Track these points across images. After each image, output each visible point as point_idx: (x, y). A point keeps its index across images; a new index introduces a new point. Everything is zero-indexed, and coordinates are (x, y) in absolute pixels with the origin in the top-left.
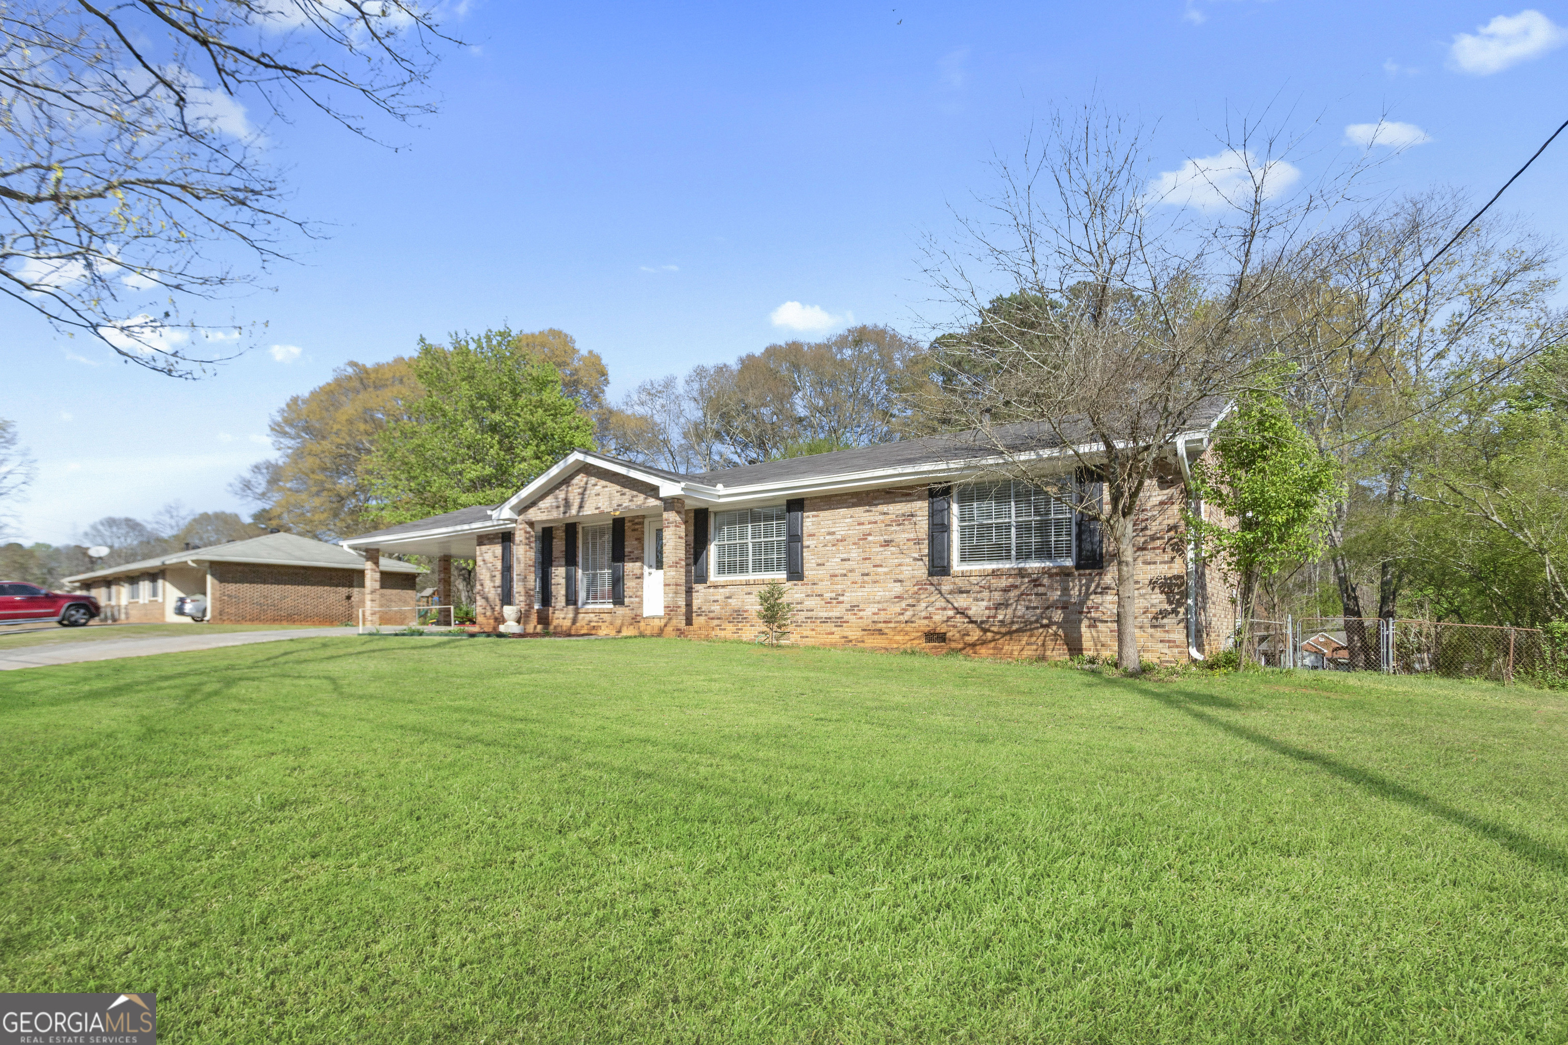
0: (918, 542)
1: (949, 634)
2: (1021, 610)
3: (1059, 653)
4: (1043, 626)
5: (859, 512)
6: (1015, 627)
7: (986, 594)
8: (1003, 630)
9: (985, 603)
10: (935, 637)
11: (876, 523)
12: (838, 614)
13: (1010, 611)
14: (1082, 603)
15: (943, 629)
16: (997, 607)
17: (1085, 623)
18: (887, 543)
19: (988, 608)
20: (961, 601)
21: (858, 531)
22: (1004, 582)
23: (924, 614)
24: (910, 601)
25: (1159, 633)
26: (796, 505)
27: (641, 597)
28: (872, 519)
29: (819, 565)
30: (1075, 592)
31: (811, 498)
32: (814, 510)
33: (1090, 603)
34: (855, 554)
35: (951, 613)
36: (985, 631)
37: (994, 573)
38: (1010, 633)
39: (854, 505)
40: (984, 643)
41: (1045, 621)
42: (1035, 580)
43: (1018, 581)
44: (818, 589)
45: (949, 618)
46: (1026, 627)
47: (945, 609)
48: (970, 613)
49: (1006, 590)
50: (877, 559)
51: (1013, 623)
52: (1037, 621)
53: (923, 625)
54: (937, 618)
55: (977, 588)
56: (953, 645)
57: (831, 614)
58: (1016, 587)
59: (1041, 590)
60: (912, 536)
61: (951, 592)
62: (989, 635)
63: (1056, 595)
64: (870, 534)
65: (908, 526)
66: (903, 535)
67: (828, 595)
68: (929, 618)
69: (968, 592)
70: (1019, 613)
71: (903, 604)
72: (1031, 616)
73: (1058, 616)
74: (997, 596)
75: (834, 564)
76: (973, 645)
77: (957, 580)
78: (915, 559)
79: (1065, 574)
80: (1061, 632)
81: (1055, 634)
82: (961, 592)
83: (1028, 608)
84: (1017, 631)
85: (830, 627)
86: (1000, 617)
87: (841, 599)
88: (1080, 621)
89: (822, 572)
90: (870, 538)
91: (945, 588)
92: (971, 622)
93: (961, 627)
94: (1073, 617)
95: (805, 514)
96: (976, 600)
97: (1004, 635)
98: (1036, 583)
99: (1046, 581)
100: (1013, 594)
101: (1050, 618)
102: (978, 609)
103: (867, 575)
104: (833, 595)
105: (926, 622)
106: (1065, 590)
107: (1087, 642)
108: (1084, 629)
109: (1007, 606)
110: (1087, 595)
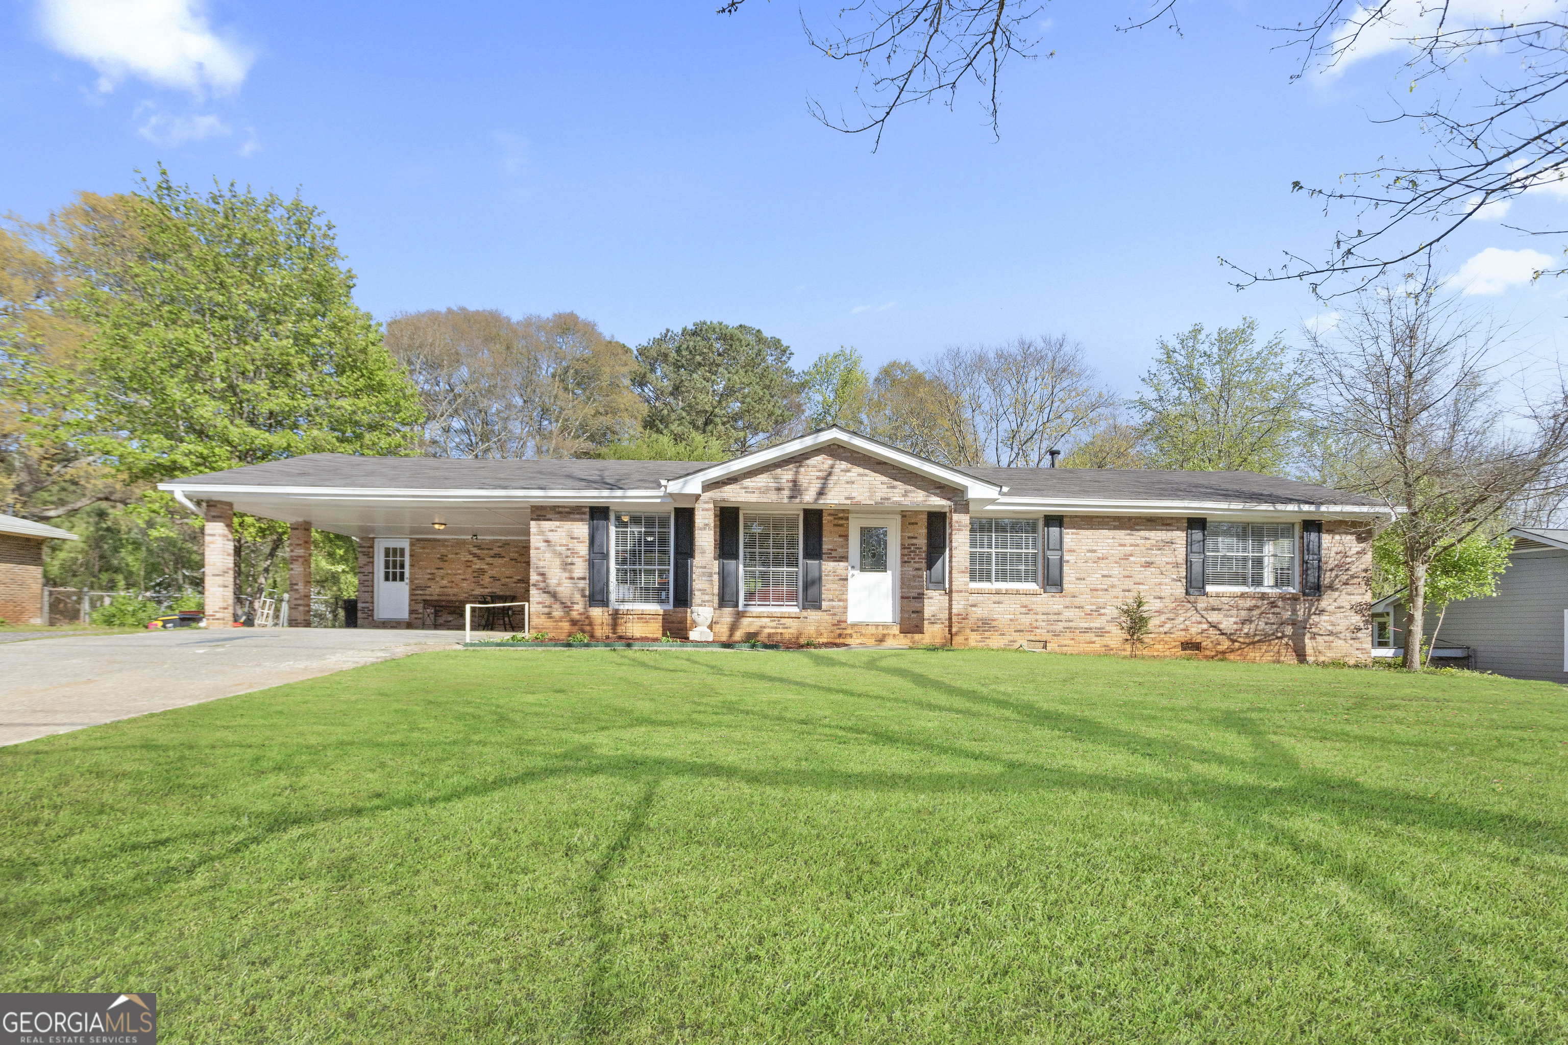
0: (1177, 565)
1: (1204, 644)
2: (1262, 625)
3: (1290, 658)
4: (1278, 638)
5: (1121, 535)
6: (1257, 638)
7: (1234, 612)
8: (1247, 641)
9: (1233, 619)
10: (1191, 646)
11: (1137, 545)
12: (1098, 625)
13: (1253, 626)
14: (1306, 621)
15: (1198, 639)
16: (1243, 623)
17: (1308, 636)
18: (1148, 564)
19: (1236, 623)
20: (1214, 617)
21: (1119, 552)
22: (1249, 603)
23: (1182, 626)
24: (1171, 616)
25: (1356, 644)
26: (1055, 520)
27: (846, 601)
28: (1132, 542)
29: (1078, 579)
30: (1301, 613)
31: (1071, 517)
32: (1074, 528)
33: (1311, 621)
34: (1116, 571)
35: (1205, 626)
36: (1234, 641)
37: (1243, 596)
38: (1253, 643)
39: (1115, 528)
40: (1232, 651)
41: (1280, 635)
42: (1272, 603)
43: (1260, 603)
44: (1078, 601)
45: (1203, 631)
46: (1266, 639)
47: (1200, 623)
48: (1221, 626)
49: (1250, 609)
50: (1138, 578)
51: (1255, 635)
52: (1273, 634)
53: (1182, 636)
54: (1194, 630)
55: (1227, 607)
56: (1208, 653)
57: (1092, 625)
58: (1258, 607)
59: (1277, 610)
60: (1170, 560)
61: (1206, 609)
62: (1237, 644)
63: (1287, 614)
64: (1131, 555)
65: (1167, 551)
66: (1163, 558)
67: (1088, 608)
68: (1186, 630)
69: (1220, 610)
70: (1260, 628)
71: (1163, 618)
72: (1268, 629)
73: (1289, 630)
74: (1244, 614)
75: (1095, 579)
76: (1224, 653)
77: (1210, 599)
78: (1174, 580)
79: (1295, 598)
80: (1290, 643)
81: (1287, 644)
82: (1214, 609)
83: (1266, 624)
84: (1259, 641)
85: (1091, 636)
86: (1246, 631)
87: (1102, 611)
88: (1304, 635)
89: (1082, 585)
90: (1132, 559)
91: (1200, 606)
92: (1223, 634)
93: (1214, 638)
94: (1301, 631)
95: (1065, 531)
96: (1226, 616)
97: (1249, 644)
98: (1273, 604)
99: (1280, 603)
100: (1256, 613)
101: (1283, 632)
102: (1228, 623)
103: (1129, 591)
104: (1094, 607)
105: (1183, 633)
106: (1294, 611)
107: (1309, 650)
108: (1307, 641)
109: (1251, 622)
110: (1309, 616)
